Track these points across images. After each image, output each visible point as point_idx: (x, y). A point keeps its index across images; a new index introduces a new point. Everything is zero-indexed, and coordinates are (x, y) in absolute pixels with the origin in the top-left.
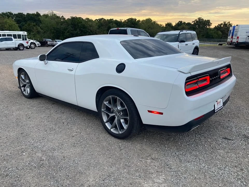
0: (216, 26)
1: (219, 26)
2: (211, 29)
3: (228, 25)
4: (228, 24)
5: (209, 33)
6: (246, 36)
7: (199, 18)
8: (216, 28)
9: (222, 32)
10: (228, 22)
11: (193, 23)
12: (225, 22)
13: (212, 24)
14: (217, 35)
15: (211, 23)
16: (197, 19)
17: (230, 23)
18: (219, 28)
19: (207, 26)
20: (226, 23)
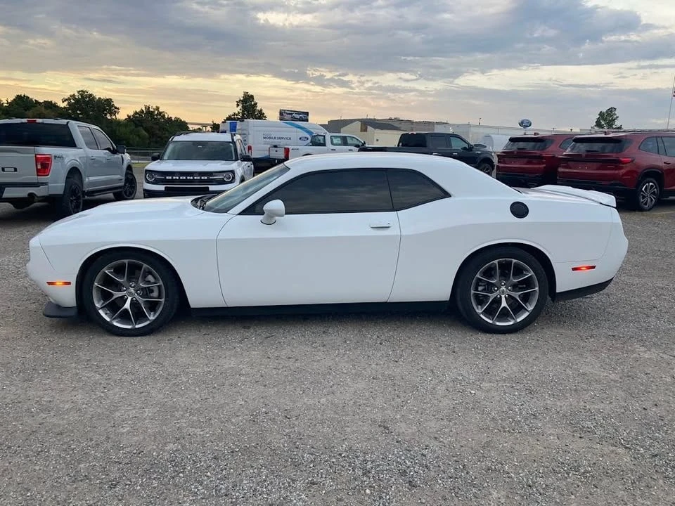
0: (129, 117)
1: (138, 115)
2: (118, 123)
3: (157, 115)
4: (156, 112)
5: (117, 132)
6: (269, 146)
7: (82, 91)
8: (130, 119)
9: (146, 130)
10: (154, 107)
11: (66, 103)
12: (149, 107)
13: (118, 109)
14: (137, 139)
15: (116, 108)
16: (76, 94)
17: (160, 110)
18: (138, 120)
19: (106, 115)
20: (151, 110)
